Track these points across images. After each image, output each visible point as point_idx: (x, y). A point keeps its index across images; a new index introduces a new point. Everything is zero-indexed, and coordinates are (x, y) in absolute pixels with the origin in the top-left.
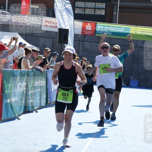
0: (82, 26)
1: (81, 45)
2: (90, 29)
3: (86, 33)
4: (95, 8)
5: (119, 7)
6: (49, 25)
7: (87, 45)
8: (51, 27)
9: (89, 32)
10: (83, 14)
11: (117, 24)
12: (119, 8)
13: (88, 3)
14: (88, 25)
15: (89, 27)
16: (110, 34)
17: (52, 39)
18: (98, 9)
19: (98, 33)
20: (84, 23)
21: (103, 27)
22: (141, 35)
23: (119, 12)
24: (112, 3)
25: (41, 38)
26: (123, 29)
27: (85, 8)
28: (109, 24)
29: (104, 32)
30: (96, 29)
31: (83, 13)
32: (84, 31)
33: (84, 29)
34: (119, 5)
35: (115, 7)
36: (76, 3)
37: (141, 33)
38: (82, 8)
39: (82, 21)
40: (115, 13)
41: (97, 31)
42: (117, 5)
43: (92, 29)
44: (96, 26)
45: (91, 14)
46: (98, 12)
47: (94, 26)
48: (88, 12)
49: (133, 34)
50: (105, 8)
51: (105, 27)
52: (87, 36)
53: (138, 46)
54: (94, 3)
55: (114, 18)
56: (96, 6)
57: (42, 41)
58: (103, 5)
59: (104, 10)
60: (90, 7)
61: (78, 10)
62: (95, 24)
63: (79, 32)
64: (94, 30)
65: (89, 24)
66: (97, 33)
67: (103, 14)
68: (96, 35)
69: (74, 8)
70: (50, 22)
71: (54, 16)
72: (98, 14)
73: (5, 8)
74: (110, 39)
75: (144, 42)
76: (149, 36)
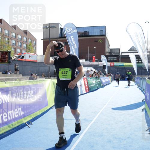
1: (110, 69)
7: (112, 69)
11: (120, 63)
13: (111, 57)
14: (112, 63)
15: (112, 64)
28: (118, 63)
33: (111, 65)
37: (127, 65)
39: (110, 62)
41: (114, 65)
44: (114, 63)
46: (115, 60)
48: (112, 60)
49: (125, 65)
52: (112, 67)
55: (119, 61)
56: (114, 58)
57: (99, 69)
58: (116, 58)
63: (109, 66)
69: (107, 59)
71: (102, 62)
73: (88, 61)
74: (118, 67)
75: (128, 67)
76: (129, 66)
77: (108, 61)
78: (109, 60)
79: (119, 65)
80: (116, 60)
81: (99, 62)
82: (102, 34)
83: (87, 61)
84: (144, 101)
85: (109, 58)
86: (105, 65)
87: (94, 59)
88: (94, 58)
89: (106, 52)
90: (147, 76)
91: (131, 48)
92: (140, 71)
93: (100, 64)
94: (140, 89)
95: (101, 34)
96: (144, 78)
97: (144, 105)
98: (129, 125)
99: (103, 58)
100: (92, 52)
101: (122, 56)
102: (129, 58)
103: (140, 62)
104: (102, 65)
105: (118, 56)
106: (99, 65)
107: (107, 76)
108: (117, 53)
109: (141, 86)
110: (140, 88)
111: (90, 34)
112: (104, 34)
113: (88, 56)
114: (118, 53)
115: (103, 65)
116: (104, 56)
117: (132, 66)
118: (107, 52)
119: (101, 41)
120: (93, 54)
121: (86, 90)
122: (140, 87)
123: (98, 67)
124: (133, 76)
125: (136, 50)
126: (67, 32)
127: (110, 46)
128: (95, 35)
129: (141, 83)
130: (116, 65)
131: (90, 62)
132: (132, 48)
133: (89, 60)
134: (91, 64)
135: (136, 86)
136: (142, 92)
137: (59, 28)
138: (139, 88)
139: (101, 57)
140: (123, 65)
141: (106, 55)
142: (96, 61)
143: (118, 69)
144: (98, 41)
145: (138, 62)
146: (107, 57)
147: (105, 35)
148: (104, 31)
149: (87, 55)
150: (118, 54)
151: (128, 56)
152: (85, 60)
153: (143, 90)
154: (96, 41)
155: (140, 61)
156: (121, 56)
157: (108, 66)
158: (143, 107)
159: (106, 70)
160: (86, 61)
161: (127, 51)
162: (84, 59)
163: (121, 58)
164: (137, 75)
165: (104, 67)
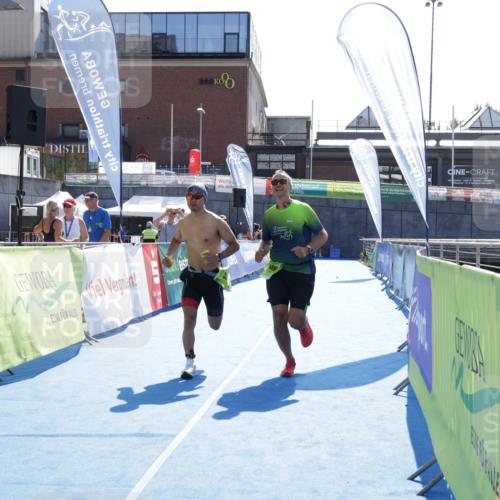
0: (265, 184)
4: (282, 162)
8: (227, 187)
11: (311, 180)
13: (273, 155)
17: (229, 202)
18: (286, 162)
22: (340, 192)
23: (313, 164)
24: (303, 154)
25: (215, 203)
26: (318, 186)
27: (269, 162)
28: (300, 180)
31: (268, 168)
33: (269, 187)
34: (313, 156)
35: (307, 160)
36: (258, 155)
37: (341, 190)
38: (266, 162)
39: (266, 178)
40: (308, 166)
42: (310, 156)
46: (287, 166)
48: (273, 166)
49: (330, 192)
50: (295, 160)
51: (296, 185)
54: (281, 155)
55: (307, 172)
56: (284, 158)
57: (216, 205)
58: (294, 156)
59: (294, 163)
60: (276, 160)
63: (262, 192)
67: (294, 168)
69: (254, 162)
71: (229, 174)
72: (287, 168)
73: (169, 168)
75: (345, 200)
76: (351, 194)
77: (257, 173)
78: (260, 166)
79: (307, 192)
80: (292, 166)
81: (219, 177)
82: (235, 50)
83: (164, 168)
84: (406, 348)
85: (262, 157)
86: (244, 191)
87: (197, 162)
88: (196, 154)
89: (250, 130)
90: (424, 241)
91: (360, 118)
92: (397, 216)
93: (222, 183)
94: (392, 297)
95: (228, 51)
96: (409, 251)
97: (406, 367)
98: (336, 455)
99: (236, 156)
100: (187, 130)
101: (318, 149)
102: (350, 159)
103: (397, 181)
104: (230, 191)
105: (300, 151)
106: (217, 190)
107: (249, 239)
108: (299, 137)
109: (398, 284)
110: (393, 293)
111: (180, 49)
112: (242, 49)
113: (169, 146)
114: (304, 137)
115: (235, 190)
116: (241, 149)
117: (362, 195)
118: (254, 133)
119: (226, 80)
120: (192, 140)
121: (154, 300)
122: (392, 287)
123: (213, 197)
124: (364, 239)
125: (379, 128)
126: (64, 30)
127: (267, 106)
128: (200, 50)
129: (399, 272)
131: (178, 172)
132: (365, 117)
133: (175, 165)
134: (180, 182)
135: (377, 284)
136: (400, 312)
137: (37, 10)
138: (388, 293)
139: (225, 154)
140: (324, 193)
141: (250, 143)
142: (206, 171)
144: (216, 82)
145: (387, 177)
146: (252, 152)
147: (245, 56)
148: (243, 35)
149: (164, 143)
150: (303, 143)
151: (346, 150)
152: (153, 164)
153: (406, 300)
154: (206, 81)
155: (398, 177)
156: (314, 149)
157: (258, 192)
158: (402, 374)
159: (249, 211)
160: (157, 168)
161: (342, 130)
162: (150, 160)
163: (314, 159)
164: (383, 237)
165: (239, 195)
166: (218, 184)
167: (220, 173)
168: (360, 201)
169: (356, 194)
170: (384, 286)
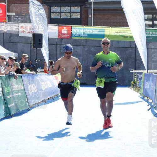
0: (58, 30)
1: (58, 49)
2: (66, 32)
3: (62, 37)
4: (70, 12)
5: (94, 9)
6: (26, 31)
8: (28, 32)
9: (66, 35)
10: (59, 19)
11: (93, 26)
12: (94, 11)
13: (63, 7)
14: (63, 28)
15: (65, 30)
16: (86, 36)
17: (29, 44)
18: (73, 12)
19: (75, 36)
20: (60, 27)
21: (79, 30)
22: (115, 35)
23: (94, 14)
24: (86, 7)
25: (19, 44)
26: (98, 30)
27: (61, 13)
28: (84, 27)
29: (80, 35)
30: (72, 32)
31: (60, 17)
32: (61, 35)
33: (60, 33)
34: (94, 8)
35: (90, 10)
36: (52, 8)
37: (116, 34)
38: (58, 12)
39: (58, 25)
40: (90, 16)
41: (73, 34)
42: (92, 8)
43: (68, 32)
44: (72, 29)
45: (67, 18)
46: (74, 16)
47: (70, 30)
48: (64, 16)
50: (80, 11)
51: (81, 30)
52: (64, 39)
53: (113, 46)
54: (70, 7)
55: (89, 20)
56: (71, 9)
58: (78, 9)
59: (79, 14)
60: (65, 11)
61: (54, 15)
62: (70, 27)
64: (70, 33)
65: (65, 28)
66: (73, 36)
67: (79, 17)
68: (73, 38)
69: (49, 13)
70: (27, 28)
71: (30, 22)
72: (74, 18)
74: (86, 41)
75: (118, 42)
76: (123, 36)
77: (51, 21)
78: (53, 16)
79: (89, 36)
80: (78, 16)
81: (22, 25)
93: (24, 29)
101: (98, 2)
102: (121, 10)
106: (21, 35)
107: (46, 72)
117: (132, 37)
123: (17, 40)
124: (134, 71)
130: (78, 36)
135: (144, 106)
138: (153, 112)
143: (86, 49)
145: (151, 23)
146: (47, 4)
156: (95, 2)
157: (51, 36)
159: (45, 51)
163: (94, 10)
164: (148, 70)
165: (37, 39)
166: (21, 30)
167: (23, 22)
168: (130, 42)
169: (127, 37)
170: (150, 107)
